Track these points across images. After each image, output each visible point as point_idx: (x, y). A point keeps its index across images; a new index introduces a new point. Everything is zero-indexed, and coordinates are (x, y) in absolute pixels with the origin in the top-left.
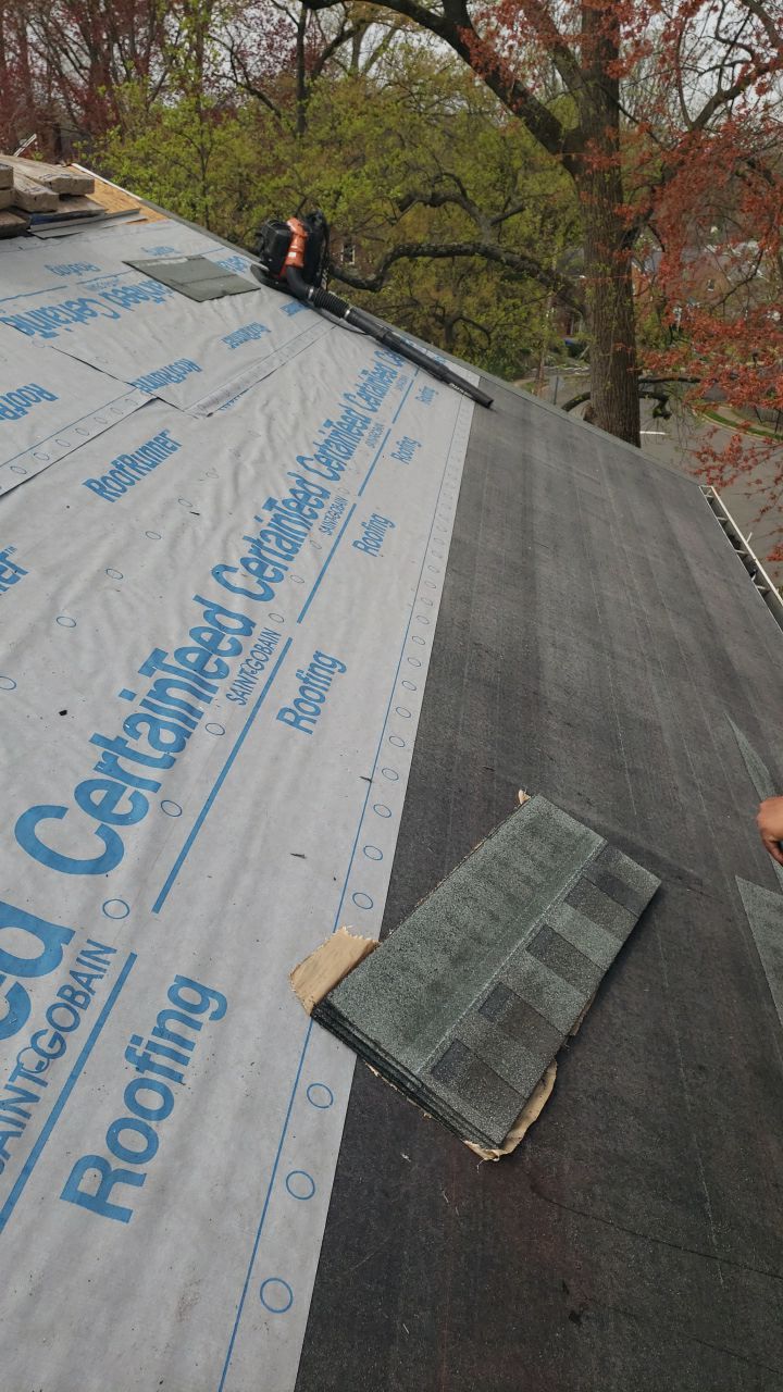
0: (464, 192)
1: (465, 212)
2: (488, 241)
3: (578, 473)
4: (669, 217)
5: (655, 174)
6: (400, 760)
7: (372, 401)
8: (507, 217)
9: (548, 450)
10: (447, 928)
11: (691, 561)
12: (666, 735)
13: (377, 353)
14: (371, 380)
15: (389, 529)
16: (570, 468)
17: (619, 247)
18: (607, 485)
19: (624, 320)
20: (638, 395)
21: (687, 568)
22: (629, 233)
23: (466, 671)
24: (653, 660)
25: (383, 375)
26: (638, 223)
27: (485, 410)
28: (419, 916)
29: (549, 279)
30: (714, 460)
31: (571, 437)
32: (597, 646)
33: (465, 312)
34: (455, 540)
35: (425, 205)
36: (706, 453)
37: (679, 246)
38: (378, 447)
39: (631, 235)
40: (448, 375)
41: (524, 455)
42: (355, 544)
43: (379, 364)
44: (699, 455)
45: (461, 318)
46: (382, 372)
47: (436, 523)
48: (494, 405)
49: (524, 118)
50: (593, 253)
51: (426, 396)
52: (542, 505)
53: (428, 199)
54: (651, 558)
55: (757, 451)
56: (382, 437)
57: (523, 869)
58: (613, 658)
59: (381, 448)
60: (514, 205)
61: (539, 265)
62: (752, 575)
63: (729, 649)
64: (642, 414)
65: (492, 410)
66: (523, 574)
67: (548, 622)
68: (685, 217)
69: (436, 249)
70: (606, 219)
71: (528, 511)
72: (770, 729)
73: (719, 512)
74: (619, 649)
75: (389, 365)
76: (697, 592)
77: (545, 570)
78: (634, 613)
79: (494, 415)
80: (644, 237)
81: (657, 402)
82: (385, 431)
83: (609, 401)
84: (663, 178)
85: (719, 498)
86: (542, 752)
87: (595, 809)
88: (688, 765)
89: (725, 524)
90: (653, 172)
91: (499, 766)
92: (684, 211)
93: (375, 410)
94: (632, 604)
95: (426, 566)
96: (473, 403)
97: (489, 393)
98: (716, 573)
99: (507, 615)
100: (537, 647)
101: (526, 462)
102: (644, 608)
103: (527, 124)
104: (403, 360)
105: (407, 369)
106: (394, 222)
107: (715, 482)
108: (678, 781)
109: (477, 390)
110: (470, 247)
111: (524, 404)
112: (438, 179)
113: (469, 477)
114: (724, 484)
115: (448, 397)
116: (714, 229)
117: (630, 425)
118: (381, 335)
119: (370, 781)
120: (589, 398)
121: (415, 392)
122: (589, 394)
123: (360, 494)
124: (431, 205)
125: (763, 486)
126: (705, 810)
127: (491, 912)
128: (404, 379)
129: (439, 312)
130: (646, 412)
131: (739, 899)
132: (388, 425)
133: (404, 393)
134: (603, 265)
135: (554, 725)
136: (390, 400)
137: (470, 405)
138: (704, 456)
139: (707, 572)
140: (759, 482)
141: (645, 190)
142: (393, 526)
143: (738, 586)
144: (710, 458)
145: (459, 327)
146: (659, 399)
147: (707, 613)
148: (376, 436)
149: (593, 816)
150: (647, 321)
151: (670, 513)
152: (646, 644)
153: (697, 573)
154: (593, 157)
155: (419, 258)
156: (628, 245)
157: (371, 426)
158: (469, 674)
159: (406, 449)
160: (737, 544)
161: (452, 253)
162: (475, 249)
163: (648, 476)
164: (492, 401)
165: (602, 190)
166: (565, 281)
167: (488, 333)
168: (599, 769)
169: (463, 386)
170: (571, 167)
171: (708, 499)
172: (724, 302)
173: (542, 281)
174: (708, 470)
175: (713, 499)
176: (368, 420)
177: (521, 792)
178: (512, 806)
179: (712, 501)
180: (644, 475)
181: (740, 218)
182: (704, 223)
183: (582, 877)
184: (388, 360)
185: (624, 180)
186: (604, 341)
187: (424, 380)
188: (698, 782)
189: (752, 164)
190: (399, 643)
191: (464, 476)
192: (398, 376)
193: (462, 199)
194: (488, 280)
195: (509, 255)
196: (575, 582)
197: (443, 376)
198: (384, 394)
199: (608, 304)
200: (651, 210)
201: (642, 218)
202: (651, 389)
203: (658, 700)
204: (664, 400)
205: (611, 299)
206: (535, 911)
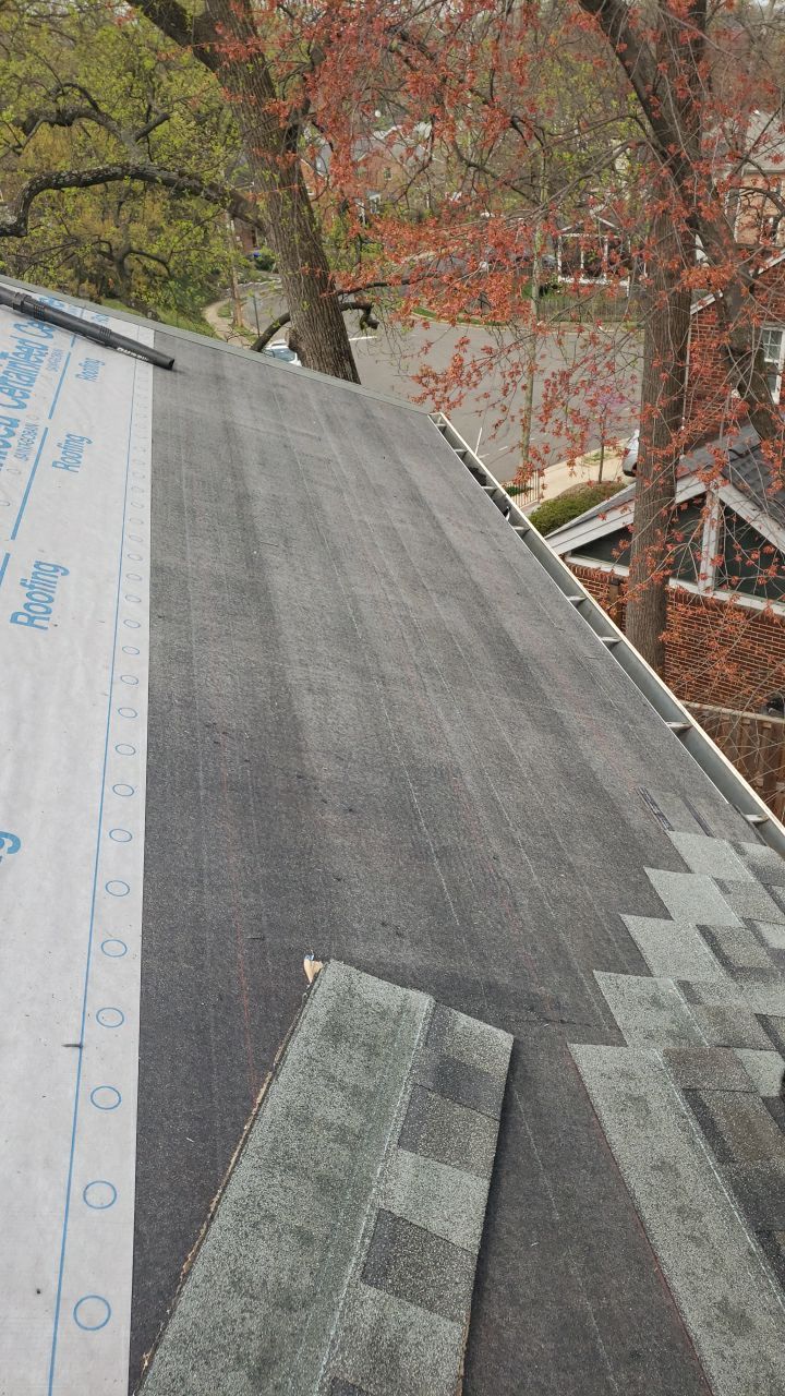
0: (94, 104)
1: (103, 128)
2: (137, 159)
3: (293, 432)
4: (328, 108)
5: (304, 60)
6: (122, 984)
7: (18, 393)
8: (153, 128)
9: (252, 408)
10: (235, 1307)
11: (440, 516)
12: (468, 778)
13: (17, 326)
14: (13, 364)
15: (61, 579)
16: (282, 427)
17: (283, 148)
18: (329, 439)
19: (306, 231)
20: (339, 309)
21: (438, 527)
22: (290, 132)
23: (201, 775)
24: (430, 670)
25: (29, 353)
26: (297, 118)
27: (168, 373)
28: (188, 1305)
29: (215, 194)
30: (437, 382)
31: (275, 385)
32: (363, 673)
33: (134, 244)
34: (156, 569)
35: (52, 124)
36: (424, 376)
37: (347, 142)
38: (32, 458)
39: (293, 133)
40: (112, 338)
41: (225, 422)
42: (14, 619)
43: (23, 341)
44: (419, 379)
45: (131, 251)
46: (26, 350)
47: (126, 551)
48: (178, 365)
49: (141, 7)
50: (254, 161)
51: (90, 371)
52: (260, 486)
53: (53, 119)
54: (398, 525)
55: (478, 363)
56: (37, 442)
57: (333, 1115)
58: (384, 684)
59: (37, 460)
60: (156, 113)
61: (201, 181)
62: (505, 514)
63: (507, 625)
64: (348, 327)
65: (175, 371)
66: (253, 594)
67: (297, 657)
68: (346, 106)
69: (79, 177)
70: (262, 117)
71: (243, 499)
72: (575, 721)
73: (454, 443)
74: (389, 668)
75: (35, 339)
76: (455, 558)
77: (280, 580)
78: (395, 610)
79: (180, 377)
80: (308, 132)
81: (361, 312)
82: (41, 433)
83: (311, 321)
84: (313, 63)
85: (450, 425)
86: (325, 872)
87: (407, 942)
88: (500, 813)
89: (464, 456)
90: (299, 56)
91: (271, 925)
92: (344, 98)
93: (24, 406)
94: (390, 597)
95: (120, 622)
96: (151, 366)
97: (168, 352)
98: (471, 525)
99: (243, 664)
100: (290, 702)
101: (229, 431)
102: (405, 599)
103: (146, 14)
104: (52, 329)
105: (61, 339)
106: (19, 150)
107: (442, 405)
108: (496, 847)
109: (153, 351)
110: (118, 170)
111: (214, 355)
112: (60, 91)
113: (162, 472)
114: (452, 406)
115: (118, 364)
116: (377, 114)
117: (339, 342)
118: (18, 302)
119: (80, 1046)
120: (289, 320)
121: (75, 368)
122: (288, 315)
123: (13, 537)
124: (62, 125)
125: (492, 399)
126: (535, 878)
127: (299, 1231)
128: (58, 353)
129: (104, 248)
130: (351, 323)
131: (606, 1010)
132: (43, 423)
133: (60, 372)
134: (269, 172)
135: (332, 818)
136: (43, 386)
137: (147, 371)
138: (424, 380)
139: (460, 526)
140: (486, 396)
141: (298, 78)
142: (66, 572)
143: (496, 535)
144: (432, 380)
145: (130, 262)
146: (362, 308)
147: (474, 582)
148: (29, 443)
149: (409, 956)
150: (331, 226)
151: (408, 461)
152: (418, 649)
153: (452, 532)
154: (229, 46)
155: (67, 190)
156: (292, 147)
157: (19, 430)
158: (206, 780)
159: (72, 450)
160: (482, 479)
161: (100, 178)
162: (125, 172)
163: (373, 417)
164: (173, 362)
165: (249, 83)
166: (233, 195)
167: (164, 263)
168: (400, 868)
169: (134, 349)
170: (209, 60)
171: (440, 428)
172: (405, 193)
173: (208, 198)
174: (432, 392)
175: (445, 427)
176: (14, 423)
177: (307, 963)
178: (298, 992)
179: (444, 430)
180: (368, 416)
181: (403, 100)
182: (368, 107)
183: (415, 1085)
184: (34, 332)
185: (271, 70)
186: (290, 256)
187: (86, 349)
188: (518, 835)
189: (404, 38)
190: (97, 766)
191: (154, 471)
192: (50, 351)
193: (94, 112)
194: (153, 200)
195: (164, 174)
196: (319, 587)
197: (106, 340)
198: (33, 380)
199: (284, 215)
200: (307, 103)
201: (300, 112)
202: (351, 299)
203: (447, 727)
204: (367, 309)
205: (288, 209)
206: (361, 1192)
